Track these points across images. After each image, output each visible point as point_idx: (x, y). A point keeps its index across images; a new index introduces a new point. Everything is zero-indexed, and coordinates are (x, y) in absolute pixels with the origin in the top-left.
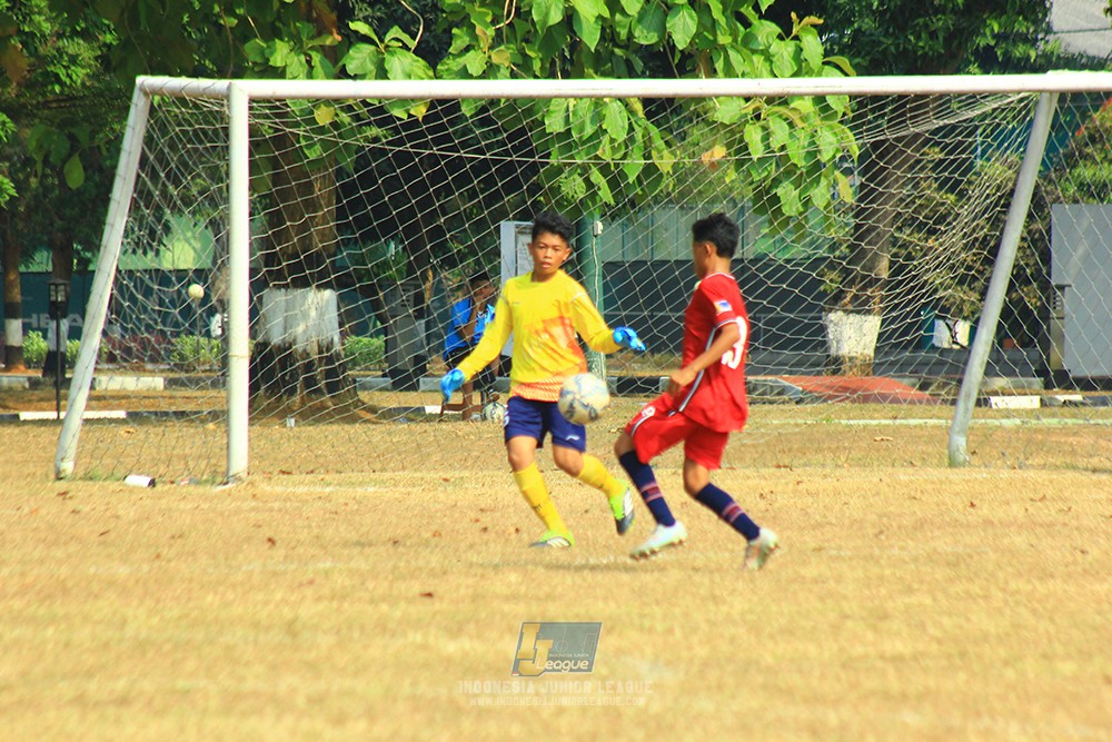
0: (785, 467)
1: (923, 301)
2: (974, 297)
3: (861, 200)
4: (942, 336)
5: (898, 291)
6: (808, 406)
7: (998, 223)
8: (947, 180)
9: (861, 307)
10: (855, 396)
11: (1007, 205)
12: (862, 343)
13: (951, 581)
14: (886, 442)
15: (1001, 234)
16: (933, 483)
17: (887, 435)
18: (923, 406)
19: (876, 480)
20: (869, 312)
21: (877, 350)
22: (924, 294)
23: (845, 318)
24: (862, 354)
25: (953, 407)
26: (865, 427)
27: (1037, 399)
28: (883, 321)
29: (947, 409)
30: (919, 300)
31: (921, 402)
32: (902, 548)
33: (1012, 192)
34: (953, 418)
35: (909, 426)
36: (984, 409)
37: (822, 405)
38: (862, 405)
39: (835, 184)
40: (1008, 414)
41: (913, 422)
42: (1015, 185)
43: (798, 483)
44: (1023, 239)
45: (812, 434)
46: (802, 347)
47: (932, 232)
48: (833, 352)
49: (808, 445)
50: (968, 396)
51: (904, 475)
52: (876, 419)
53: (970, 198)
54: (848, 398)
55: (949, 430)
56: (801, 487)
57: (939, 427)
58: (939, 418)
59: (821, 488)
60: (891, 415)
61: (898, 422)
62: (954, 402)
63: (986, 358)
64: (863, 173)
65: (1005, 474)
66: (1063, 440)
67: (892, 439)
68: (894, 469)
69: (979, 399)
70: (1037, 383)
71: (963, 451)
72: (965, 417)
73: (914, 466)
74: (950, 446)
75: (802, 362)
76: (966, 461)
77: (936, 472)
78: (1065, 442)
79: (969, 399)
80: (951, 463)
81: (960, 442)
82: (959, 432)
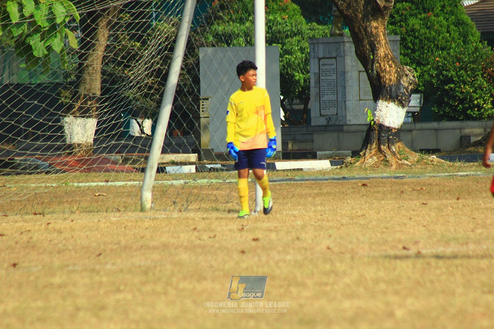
0: (40, 214)
1: (122, 110)
2: (154, 104)
3: (81, 48)
4: (135, 130)
5: (106, 104)
6: (53, 175)
7: (167, 60)
8: (134, 35)
9: (85, 113)
10: (82, 169)
11: (172, 49)
12: (86, 135)
13: (144, 283)
14: (102, 197)
16: (131, 221)
17: (102, 192)
18: (124, 174)
19: (96, 220)
20: (89, 117)
21: (95, 140)
22: (123, 106)
23: (74, 120)
24: (86, 142)
25: (143, 174)
26: (89, 187)
27: (194, 167)
28: (98, 123)
29: (139, 175)
30: (120, 109)
31: (123, 171)
32: (113, 264)
33: (175, 41)
34: (143, 181)
35: (115, 187)
36: (161, 174)
37: (62, 175)
38: (87, 174)
39: (66, 37)
40: (177, 177)
41: (118, 184)
42: (176, 36)
43: (48, 224)
44: (182, 69)
45: (56, 192)
46: (49, 138)
47: (126, 66)
48: (68, 141)
49: (54, 200)
50: (152, 168)
51: (114, 217)
52: (96, 182)
53: (149, 46)
54: (78, 170)
55: (141, 188)
56: (50, 226)
57: (134, 186)
58: (134, 180)
59: (63, 227)
60: (104, 179)
61: (109, 183)
62: (143, 170)
63: (162, 145)
64: (83, 31)
65: (176, 215)
66: (210, 193)
67: (105, 194)
68: (107, 214)
69: (158, 168)
70: (193, 157)
71: (150, 201)
72: (150, 180)
73: (120, 211)
74: (141, 198)
75: (48, 148)
76: (151, 207)
77: (133, 214)
78: (212, 194)
79: (152, 170)
80: (142, 209)
81: (147, 196)
82: (147, 190)
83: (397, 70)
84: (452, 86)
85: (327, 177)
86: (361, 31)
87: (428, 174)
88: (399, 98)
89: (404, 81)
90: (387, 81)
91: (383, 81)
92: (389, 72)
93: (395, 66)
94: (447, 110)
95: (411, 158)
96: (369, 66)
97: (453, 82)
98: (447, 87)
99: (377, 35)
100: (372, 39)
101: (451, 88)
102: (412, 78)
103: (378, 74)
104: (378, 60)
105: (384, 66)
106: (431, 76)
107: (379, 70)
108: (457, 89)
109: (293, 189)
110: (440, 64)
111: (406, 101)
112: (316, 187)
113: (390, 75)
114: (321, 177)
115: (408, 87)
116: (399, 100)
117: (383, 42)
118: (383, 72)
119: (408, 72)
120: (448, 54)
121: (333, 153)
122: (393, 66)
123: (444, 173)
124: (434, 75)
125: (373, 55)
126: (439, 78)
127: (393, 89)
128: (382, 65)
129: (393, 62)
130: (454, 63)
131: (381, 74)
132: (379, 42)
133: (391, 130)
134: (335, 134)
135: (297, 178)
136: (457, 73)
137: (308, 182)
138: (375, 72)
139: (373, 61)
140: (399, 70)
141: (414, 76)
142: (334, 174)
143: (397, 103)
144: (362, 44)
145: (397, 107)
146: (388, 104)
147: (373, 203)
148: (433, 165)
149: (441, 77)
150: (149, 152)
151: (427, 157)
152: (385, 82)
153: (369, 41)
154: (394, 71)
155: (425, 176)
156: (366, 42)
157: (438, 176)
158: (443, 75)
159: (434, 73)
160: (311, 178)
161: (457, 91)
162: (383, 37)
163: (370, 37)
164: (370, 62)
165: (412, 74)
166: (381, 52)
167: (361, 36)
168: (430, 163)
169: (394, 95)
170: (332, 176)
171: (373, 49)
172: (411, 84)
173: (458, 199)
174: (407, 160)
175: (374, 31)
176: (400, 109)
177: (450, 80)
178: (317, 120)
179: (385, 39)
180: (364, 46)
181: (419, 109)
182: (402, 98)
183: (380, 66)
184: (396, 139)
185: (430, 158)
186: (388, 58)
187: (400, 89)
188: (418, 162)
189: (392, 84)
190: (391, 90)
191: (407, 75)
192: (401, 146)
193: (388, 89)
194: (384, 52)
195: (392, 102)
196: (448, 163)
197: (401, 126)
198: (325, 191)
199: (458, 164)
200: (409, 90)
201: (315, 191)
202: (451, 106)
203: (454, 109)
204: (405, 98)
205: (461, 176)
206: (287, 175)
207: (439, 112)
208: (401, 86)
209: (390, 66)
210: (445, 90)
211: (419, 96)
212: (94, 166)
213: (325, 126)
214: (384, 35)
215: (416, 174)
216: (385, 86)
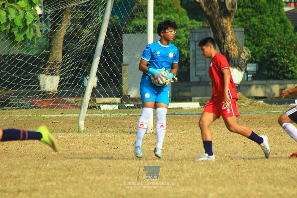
1: (67, 71)
6: (30, 110)
9: (52, 73)
10: (43, 106)
12: (53, 86)
15: (96, 46)
16: (71, 138)
17: (57, 120)
22: (68, 69)
23: (46, 77)
24: (53, 90)
25: (80, 109)
26: (49, 117)
27: (117, 106)
29: (77, 111)
31: (67, 108)
34: (80, 114)
38: (50, 109)
45: (30, 120)
46: (29, 88)
48: (42, 89)
54: (40, 107)
55: (78, 117)
57: (74, 117)
58: (74, 114)
60: (60, 113)
62: (80, 107)
63: (91, 92)
65: (98, 135)
66: (122, 122)
67: (59, 122)
68: (57, 133)
69: (88, 107)
70: (118, 100)
71: (83, 126)
72: (84, 114)
73: (65, 132)
74: (78, 125)
75: (23, 94)
76: (84, 130)
77: (73, 134)
78: (123, 122)
79: (85, 107)
80: (79, 131)
81: (82, 123)
82: (82, 119)
83: (238, 49)
84: (276, 59)
85: (194, 113)
86: (217, 26)
87: (255, 112)
88: (240, 66)
89: (242, 56)
90: (232, 56)
91: (230, 56)
92: (234, 50)
93: (237, 47)
94: (273, 73)
95: (246, 102)
96: (222, 46)
97: (277, 56)
98: (273, 60)
99: (227, 28)
100: (224, 30)
101: (275, 60)
102: (247, 54)
103: (227, 52)
104: (227, 43)
105: (231, 46)
106: (264, 53)
107: (227, 49)
108: (279, 61)
109: (172, 120)
110: (269, 46)
111: (243, 68)
112: (186, 119)
113: (234, 52)
114: (191, 113)
115: (245, 59)
116: (240, 67)
117: (230, 32)
118: (230, 50)
119: (245, 50)
120: (274, 39)
121: (202, 98)
122: (236, 46)
123: (265, 111)
124: (265, 52)
125: (224, 39)
126: (268, 54)
127: (236, 61)
128: (229, 46)
129: (237, 44)
130: (277, 45)
131: (229, 52)
132: (228, 32)
133: (235, 85)
134: (204, 87)
135: (176, 113)
136: (279, 51)
137: (181, 116)
138: (225, 50)
139: (224, 43)
140: (239, 49)
141: (248, 53)
142: (199, 111)
143: (238, 69)
144: (217, 33)
145: (238, 71)
146: (233, 69)
147: (218, 129)
148: (259, 106)
149: (269, 53)
150: (83, 96)
151: (256, 101)
152: (231, 56)
153: (221, 32)
154: (237, 49)
155: (253, 113)
156: (220, 32)
157: (261, 113)
158: (271, 53)
159: (265, 51)
160: (185, 113)
161: (279, 62)
162: (230, 29)
163: (223, 29)
164: (222, 44)
165: (248, 52)
166: (229, 38)
167: (216, 28)
168: (257, 105)
169: (236, 64)
170: (197, 112)
171: (224, 36)
172: (247, 57)
173: (269, 127)
174: (243, 103)
175: (225, 25)
176: (240, 72)
177: (275, 55)
178: (193, 78)
179: (232, 30)
180: (218, 34)
181: (255, 72)
182: (241, 66)
183: (228, 47)
184: (237, 91)
185: (257, 102)
186: (233, 42)
187: (240, 60)
188: (250, 104)
189: (235, 58)
190: (235, 61)
191: (244, 52)
192: (240, 95)
193: (233, 60)
194: (231, 38)
195: (235, 68)
196: (269, 105)
197: (241, 83)
198: (191, 121)
199: (274, 106)
200: (246, 61)
201: (185, 121)
202: (275, 71)
203: (277, 73)
204: (243, 66)
205: (274, 113)
206: (171, 111)
207: (268, 75)
208: (241, 59)
209: (235, 47)
210: (271, 61)
211: (255, 64)
212: (50, 105)
213: (199, 82)
214: (231, 28)
215: (248, 111)
216: (231, 58)
